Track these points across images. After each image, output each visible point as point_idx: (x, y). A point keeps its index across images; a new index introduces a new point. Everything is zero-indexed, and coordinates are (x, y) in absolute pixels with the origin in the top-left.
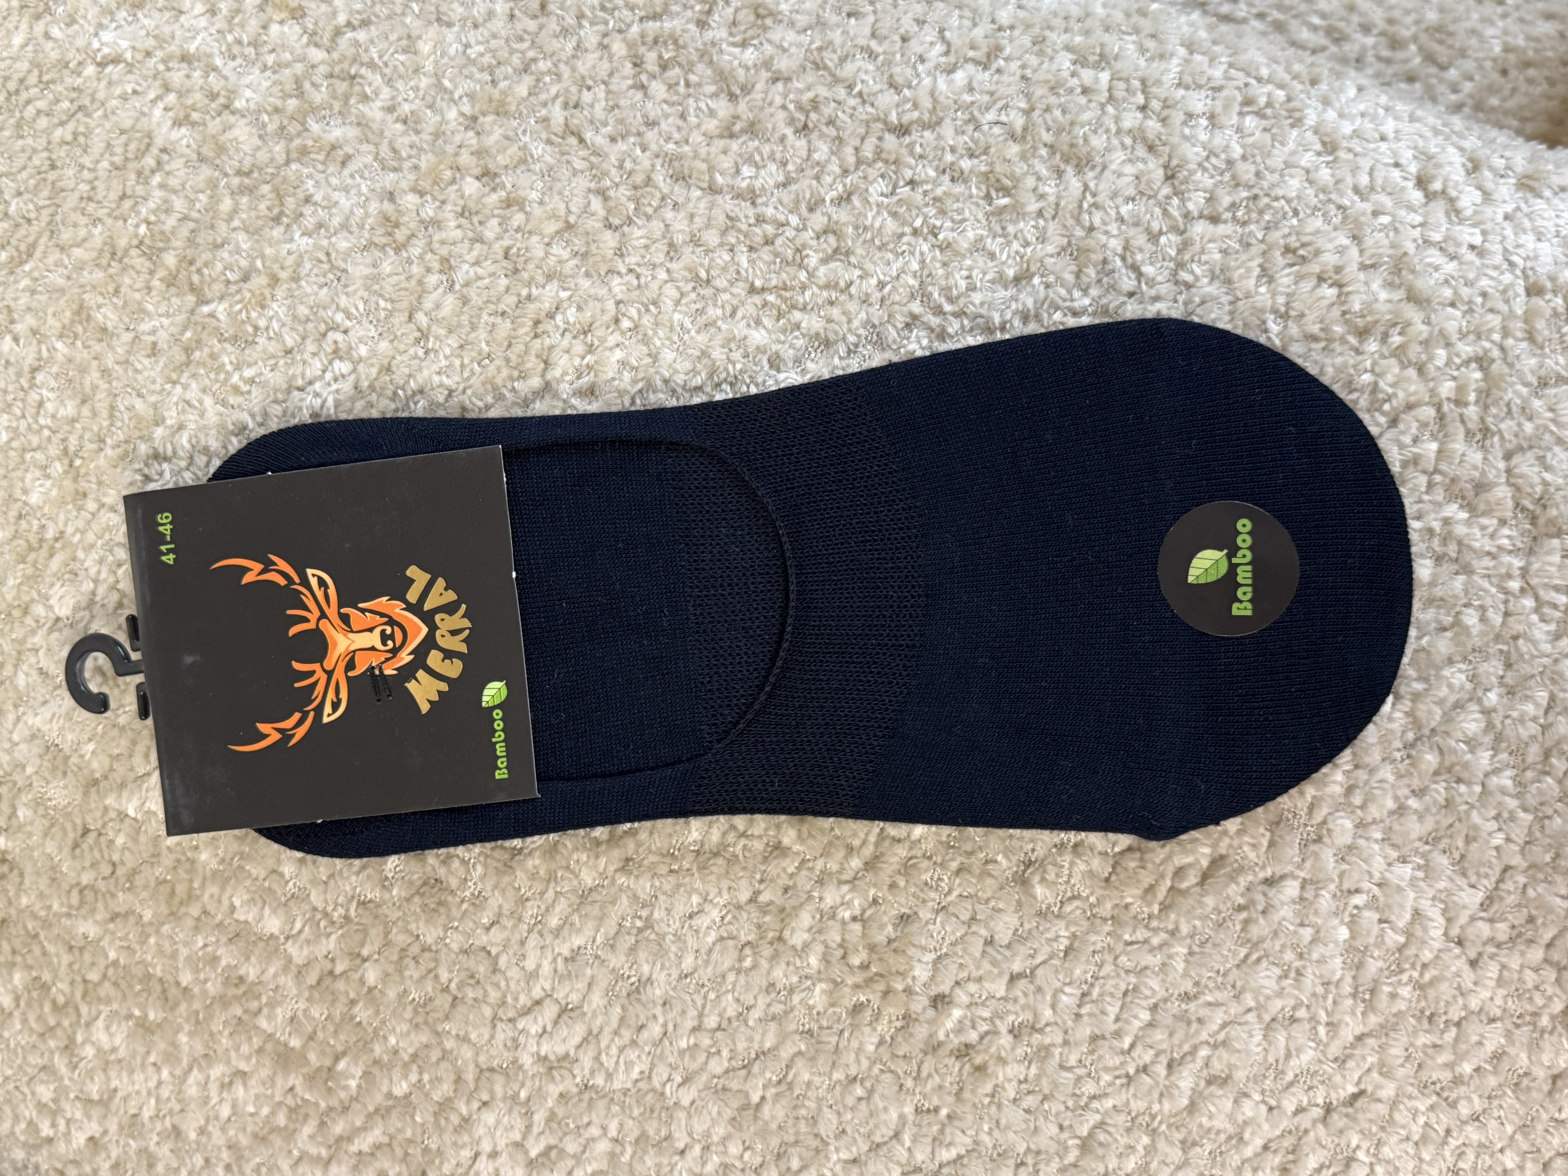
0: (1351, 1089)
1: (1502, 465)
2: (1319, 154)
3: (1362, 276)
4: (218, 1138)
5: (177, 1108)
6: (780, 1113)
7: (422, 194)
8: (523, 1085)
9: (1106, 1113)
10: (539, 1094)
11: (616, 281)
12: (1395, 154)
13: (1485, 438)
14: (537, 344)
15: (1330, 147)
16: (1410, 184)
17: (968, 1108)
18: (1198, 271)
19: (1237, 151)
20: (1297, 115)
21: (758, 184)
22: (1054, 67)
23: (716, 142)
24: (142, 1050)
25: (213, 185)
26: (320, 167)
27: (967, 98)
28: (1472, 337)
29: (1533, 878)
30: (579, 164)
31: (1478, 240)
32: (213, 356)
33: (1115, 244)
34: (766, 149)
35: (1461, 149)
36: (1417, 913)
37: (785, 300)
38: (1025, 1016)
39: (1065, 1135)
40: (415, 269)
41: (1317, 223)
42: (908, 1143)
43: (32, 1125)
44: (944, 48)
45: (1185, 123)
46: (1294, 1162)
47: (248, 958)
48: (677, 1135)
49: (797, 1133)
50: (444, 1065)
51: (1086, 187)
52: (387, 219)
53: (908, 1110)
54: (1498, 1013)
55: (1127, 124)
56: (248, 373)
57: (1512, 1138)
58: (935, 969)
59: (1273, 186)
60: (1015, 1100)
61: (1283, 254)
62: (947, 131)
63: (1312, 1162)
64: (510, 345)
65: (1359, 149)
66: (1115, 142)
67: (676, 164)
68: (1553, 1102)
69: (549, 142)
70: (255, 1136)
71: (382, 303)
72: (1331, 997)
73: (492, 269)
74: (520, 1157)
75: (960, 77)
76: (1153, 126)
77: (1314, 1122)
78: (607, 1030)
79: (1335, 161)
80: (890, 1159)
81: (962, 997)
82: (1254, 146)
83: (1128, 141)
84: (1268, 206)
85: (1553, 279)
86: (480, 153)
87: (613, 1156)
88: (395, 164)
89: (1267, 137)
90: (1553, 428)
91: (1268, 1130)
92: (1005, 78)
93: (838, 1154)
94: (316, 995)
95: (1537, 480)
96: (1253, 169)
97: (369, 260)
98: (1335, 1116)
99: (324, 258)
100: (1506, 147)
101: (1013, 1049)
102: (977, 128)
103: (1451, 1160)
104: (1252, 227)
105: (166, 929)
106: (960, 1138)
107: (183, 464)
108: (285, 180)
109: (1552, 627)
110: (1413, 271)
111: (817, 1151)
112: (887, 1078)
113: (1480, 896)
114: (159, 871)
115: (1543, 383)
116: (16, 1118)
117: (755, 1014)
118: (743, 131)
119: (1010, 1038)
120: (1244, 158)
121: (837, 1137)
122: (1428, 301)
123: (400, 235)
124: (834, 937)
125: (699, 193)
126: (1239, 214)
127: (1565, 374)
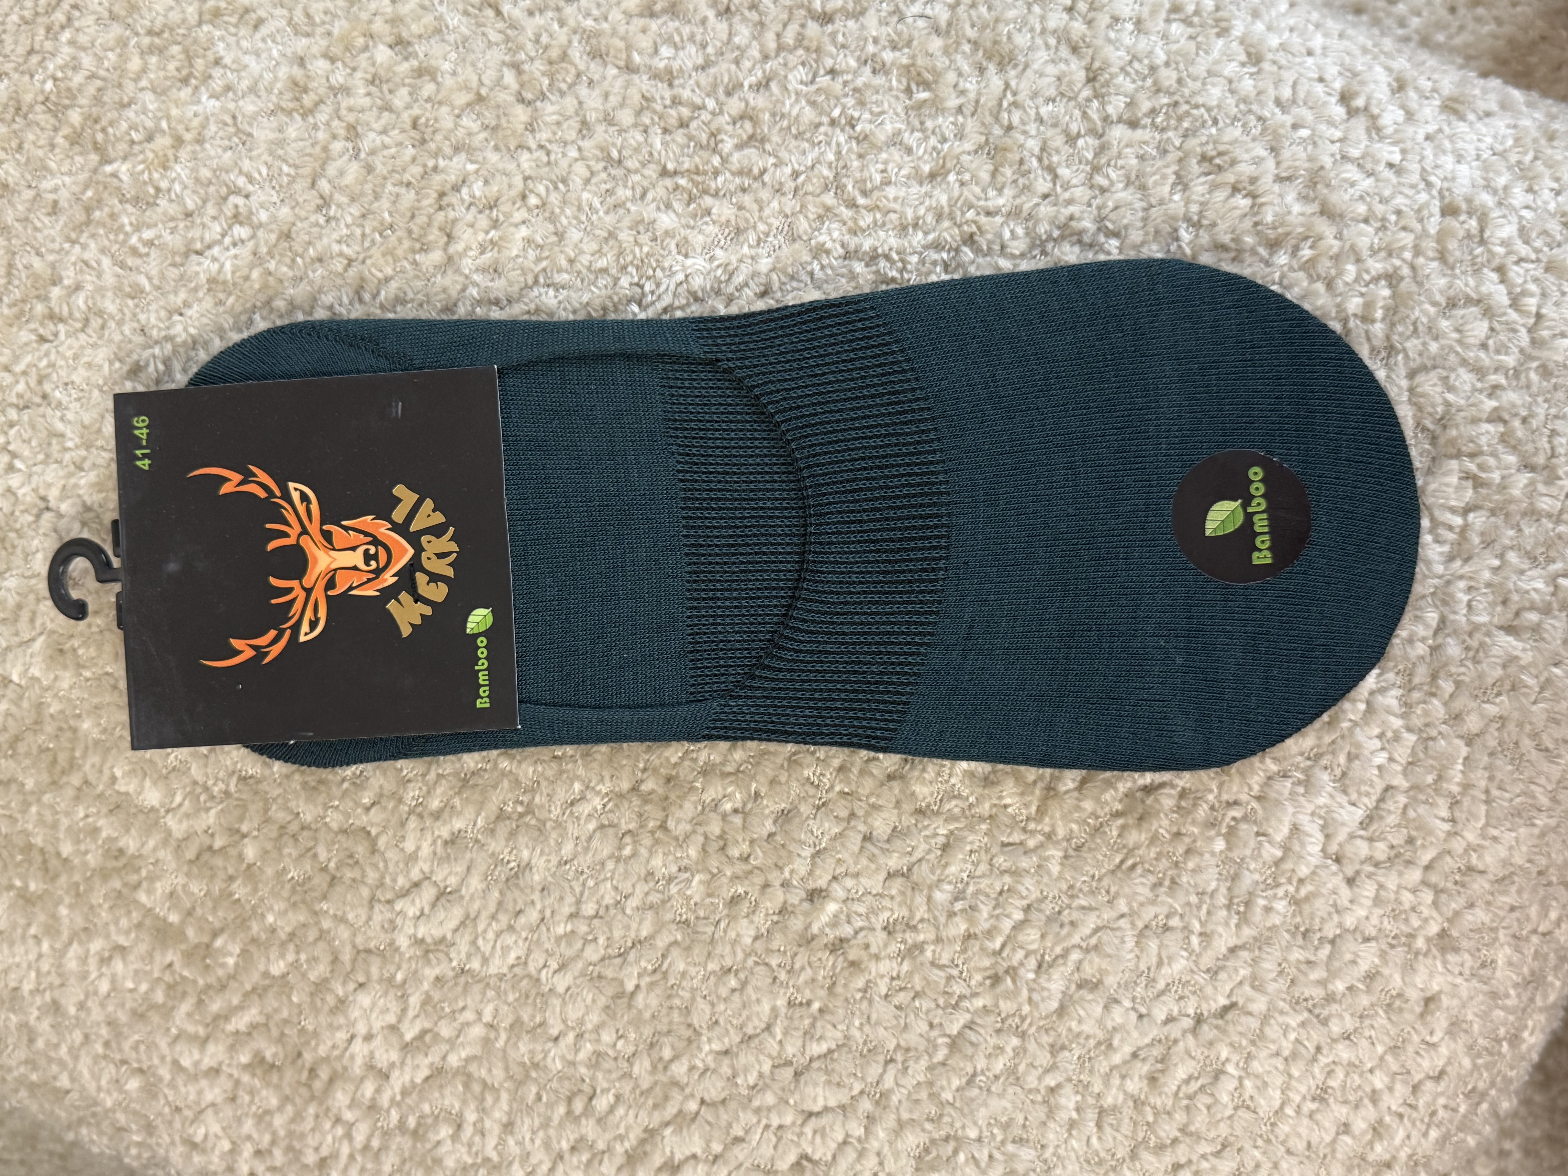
0: (1223, 1001)
1: (1404, 383)
2: (1243, 65)
3: (1276, 188)
4: (97, 1014)
5: (57, 982)
6: (654, 1002)
7: (333, 60)
8: (399, 968)
9: (976, 1013)
10: (415, 976)
11: (525, 156)
12: (1320, 68)
13: (1389, 356)
14: (440, 216)
15: (1254, 58)
16: (1334, 100)
17: (839, 1003)
18: (1113, 175)
19: (1161, 57)
20: (1224, 24)
21: (675, 65)
23: (635, 20)
24: (22, 921)
25: (123, 43)
26: (233, 30)
28: (1383, 254)
29: (1415, 799)
30: (494, 36)
31: (1396, 158)
32: (113, 216)
33: (1033, 145)
34: (686, 30)
35: (1389, 69)
36: (1295, 829)
37: (696, 184)
38: (901, 912)
39: (935, 1033)
40: (321, 135)
41: (1236, 132)
42: (779, 1037)
45: (1110, 26)
46: (1162, 1071)
47: (128, 831)
48: (551, 1021)
49: (671, 1023)
50: (321, 945)
51: (1007, 86)
52: (296, 84)
53: (781, 1002)
54: (1373, 932)
55: (1052, 24)
56: (148, 234)
57: (1382, 1058)
58: (813, 864)
59: (1194, 93)
60: (887, 996)
61: (1199, 163)
62: (871, 20)
63: (1181, 1073)
64: (413, 217)
65: (1283, 62)
66: (1039, 41)
67: (594, 41)
68: (1425, 1024)
69: (466, 13)
70: (134, 1012)
71: (285, 169)
72: (1205, 908)
73: (400, 138)
74: (394, 1040)
76: (1078, 27)
77: (1185, 1032)
78: (484, 915)
79: (1259, 72)
80: (761, 1051)
81: (838, 891)
82: (1177, 53)
83: (1052, 41)
84: (1187, 114)
85: (1469, 201)
86: (395, 21)
87: (487, 1042)
88: (307, 29)
89: (1192, 45)
90: (1459, 349)
91: (1137, 1038)
93: (709, 1046)
94: (195, 870)
95: (1439, 400)
96: (1174, 75)
97: (275, 125)
98: (1205, 1027)
99: (229, 120)
100: (1434, 70)
101: (886, 945)
102: (901, 19)
103: (1320, 1076)
104: (1170, 134)
105: (47, 798)
106: (830, 1033)
107: (79, 325)
108: (195, 41)
109: (1446, 548)
110: (1328, 186)
111: (690, 1041)
112: (761, 969)
113: (1359, 814)
114: (41, 738)
115: (1452, 304)
117: (633, 903)
118: (664, 11)
119: (884, 935)
120: (1167, 64)
121: (710, 1028)
122: (1341, 216)
123: (308, 100)
124: (715, 828)
125: (615, 71)
126: (1159, 120)
127: (1474, 296)
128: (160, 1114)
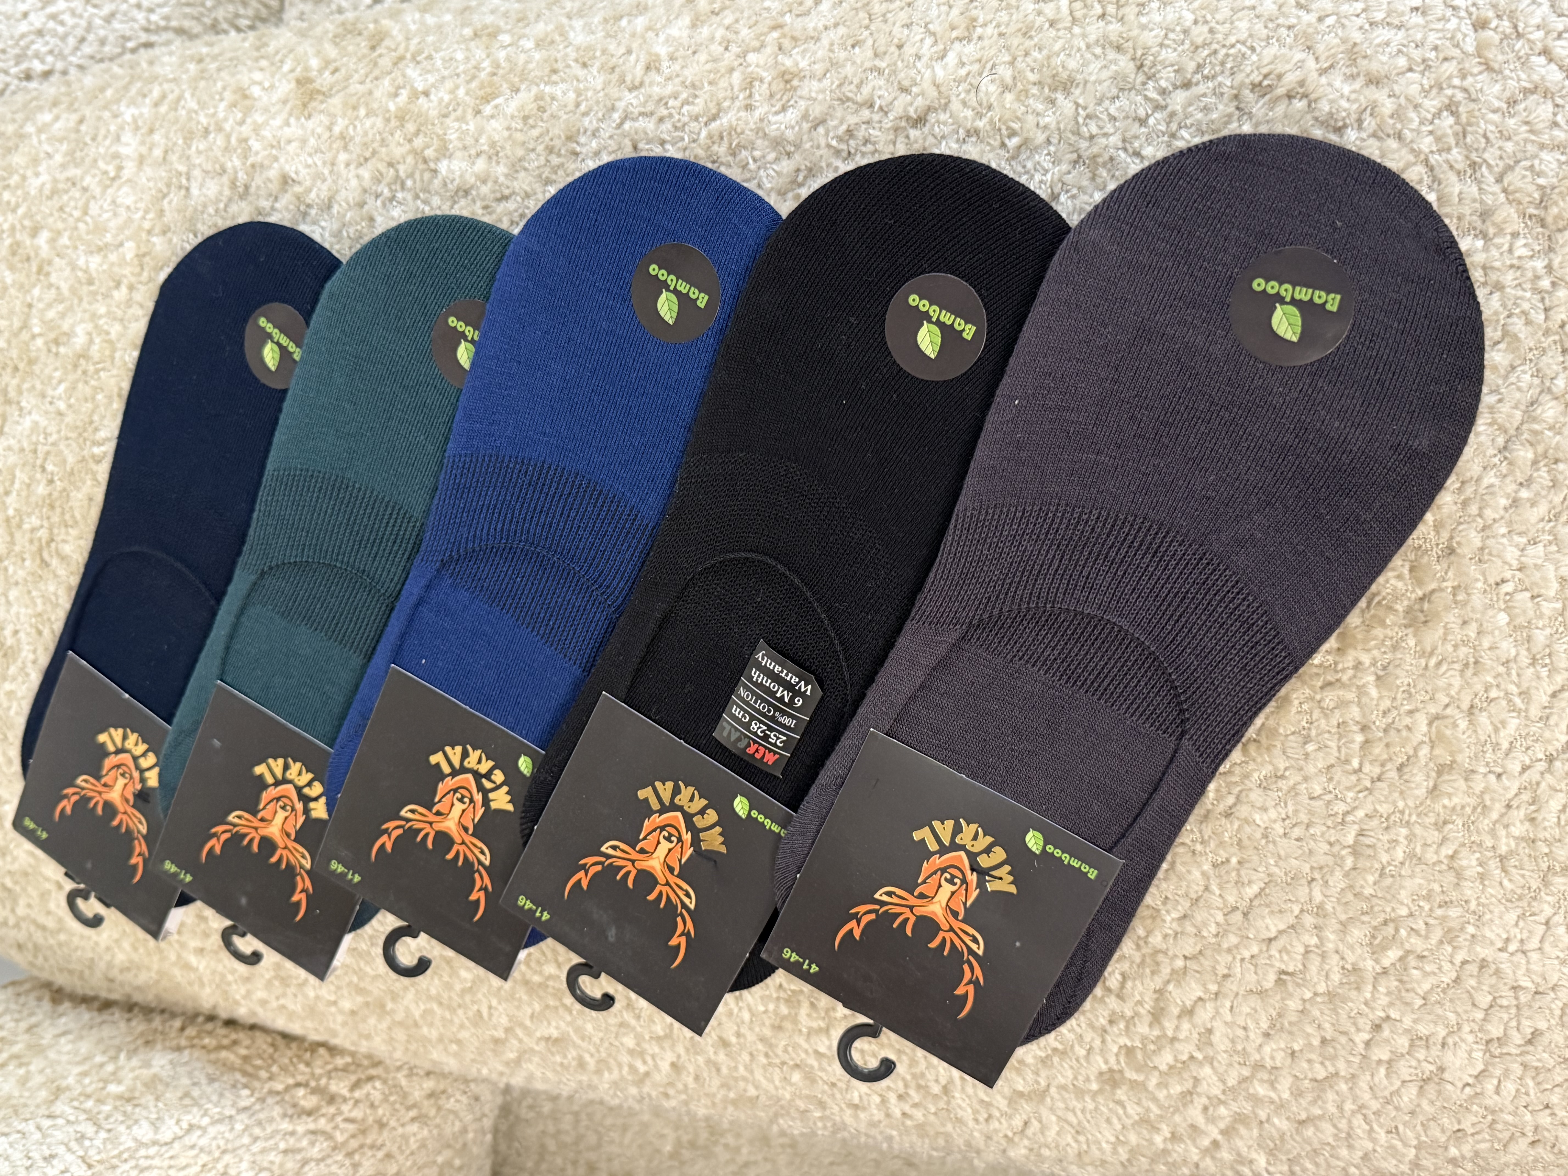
1: (1497, 188)
3: (1324, 80)
4: (750, 1037)
9: (1361, 821)
13: (1474, 172)
17: (1251, 852)
18: (1187, 136)
19: (1189, 18)
22: (1021, 15)
27: (963, 72)
28: (1434, 91)
33: (1115, 141)
38: (1266, 769)
39: (1336, 848)
41: (1273, 50)
42: (1218, 892)
43: (632, 1068)
44: (932, 39)
45: (1138, 14)
46: (1537, 811)
51: (1077, 105)
53: (1206, 866)
55: (1092, 38)
59: (1226, 36)
60: (1285, 834)
61: (1252, 91)
62: (956, 108)
63: (1554, 807)
66: (1088, 56)
70: (773, 1026)
72: (1514, 672)
75: (951, 58)
76: (1114, 28)
77: (1542, 774)
82: (1201, 7)
83: (1098, 51)
84: (1227, 55)
90: (1533, 138)
91: (1504, 793)
92: (986, 42)
95: (1532, 188)
96: (1205, 29)
101: (1267, 798)
102: (978, 93)
104: (1220, 79)
106: (1255, 876)
110: (1366, 57)
112: (1180, 849)
115: (1512, 102)
116: (620, 1066)
119: (1261, 791)
120: (1196, 22)
121: (1164, 902)
122: (1387, 77)
126: (1206, 72)
127: (1528, 85)
128: (824, 1092)
